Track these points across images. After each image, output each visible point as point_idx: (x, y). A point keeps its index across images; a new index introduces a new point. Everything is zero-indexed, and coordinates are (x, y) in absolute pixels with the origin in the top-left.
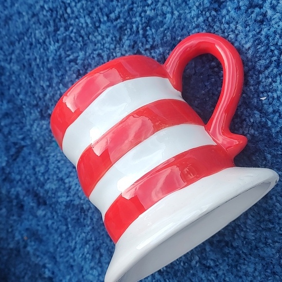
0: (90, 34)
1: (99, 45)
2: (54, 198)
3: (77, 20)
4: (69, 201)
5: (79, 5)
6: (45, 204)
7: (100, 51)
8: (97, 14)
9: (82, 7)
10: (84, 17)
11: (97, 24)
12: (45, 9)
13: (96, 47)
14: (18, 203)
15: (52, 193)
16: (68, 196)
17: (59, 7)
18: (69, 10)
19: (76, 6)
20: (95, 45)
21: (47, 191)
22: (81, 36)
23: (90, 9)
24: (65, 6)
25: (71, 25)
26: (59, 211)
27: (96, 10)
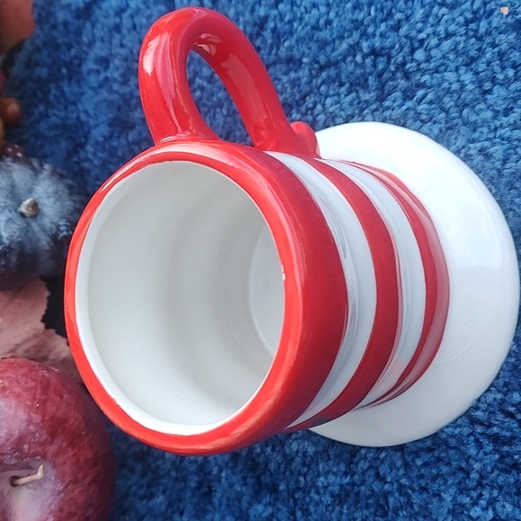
0: (466, 105)
1: (485, 130)
2: (305, 476)
3: (438, 75)
4: (347, 484)
5: (447, 45)
6: (274, 489)
7: (487, 144)
8: (489, 64)
9: (455, 49)
10: (457, 69)
11: (487, 86)
12: (361, 50)
13: (476, 135)
14: (200, 485)
15: (304, 464)
16: (345, 474)
17: (397, 46)
18: (419, 55)
19: (438, 45)
20: (475, 131)
21: (289, 460)
22: (443, 110)
23: (473, 53)
24: (412, 45)
25: (420, 86)
26: (312, 509)
27: (488, 55)
